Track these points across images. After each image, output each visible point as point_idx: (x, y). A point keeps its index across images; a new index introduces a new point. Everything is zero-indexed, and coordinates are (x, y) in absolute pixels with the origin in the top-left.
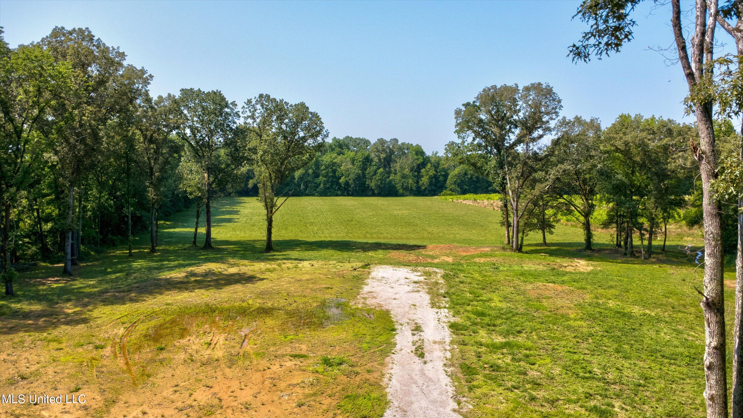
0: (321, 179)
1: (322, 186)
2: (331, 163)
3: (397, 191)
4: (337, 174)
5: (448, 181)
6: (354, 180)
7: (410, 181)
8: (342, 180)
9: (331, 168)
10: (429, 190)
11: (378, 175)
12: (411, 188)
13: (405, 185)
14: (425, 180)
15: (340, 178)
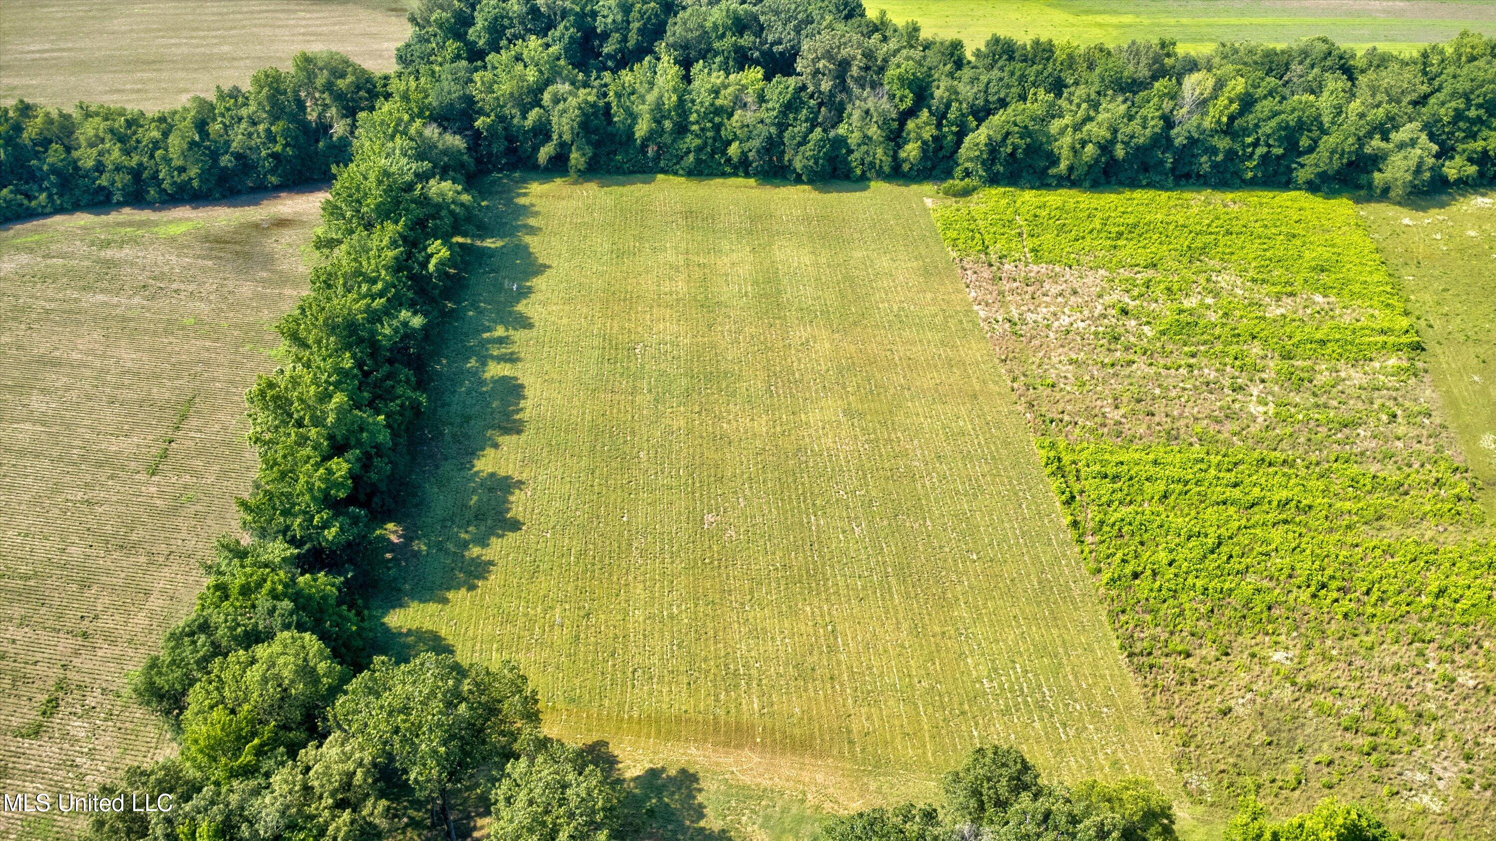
0: (691, 142)
1: (691, 157)
2: (712, 109)
3: (851, 170)
4: (723, 133)
5: (962, 151)
6: (758, 152)
7: (880, 151)
8: (733, 150)
9: (710, 121)
10: (918, 170)
11: (810, 145)
12: (881, 167)
13: (868, 159)
14: (911, 151)
15: (729, 143)
